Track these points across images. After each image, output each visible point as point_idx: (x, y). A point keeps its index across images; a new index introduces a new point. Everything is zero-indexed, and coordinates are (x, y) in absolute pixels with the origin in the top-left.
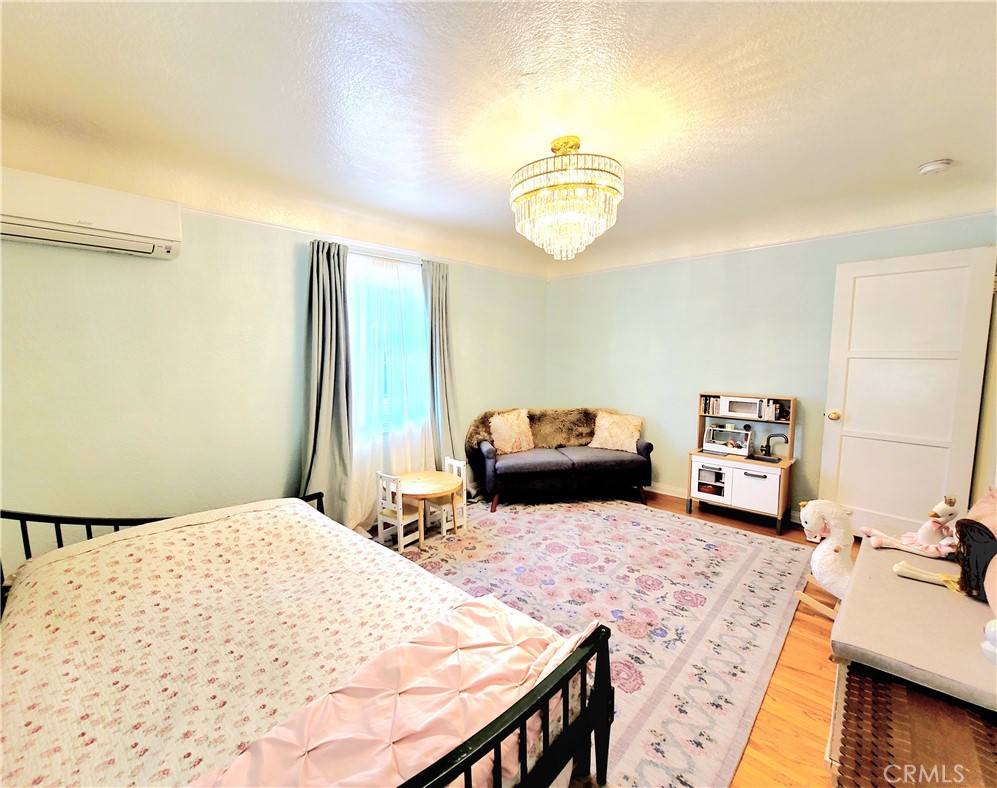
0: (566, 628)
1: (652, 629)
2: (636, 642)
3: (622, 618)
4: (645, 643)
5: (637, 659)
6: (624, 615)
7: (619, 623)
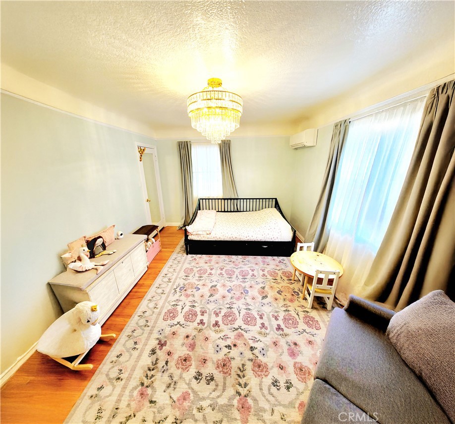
0: (210, 275)
1: (185, 289)
2: (188, 281)
3: (196, 288)
4: (186, 282)
5: (187, 276)
6: (195, 290)
7: (195, 286)
